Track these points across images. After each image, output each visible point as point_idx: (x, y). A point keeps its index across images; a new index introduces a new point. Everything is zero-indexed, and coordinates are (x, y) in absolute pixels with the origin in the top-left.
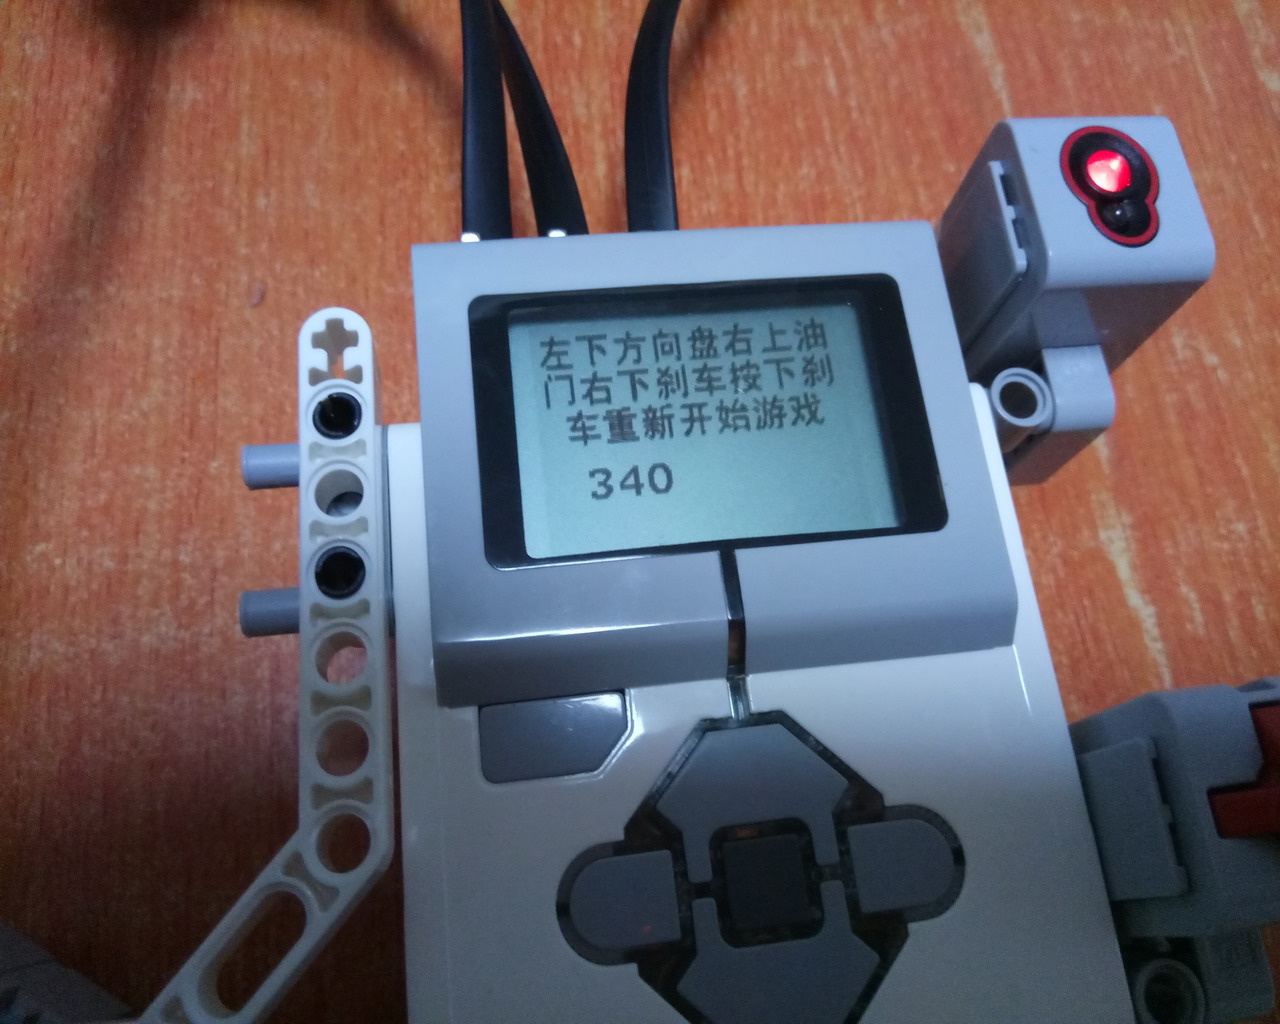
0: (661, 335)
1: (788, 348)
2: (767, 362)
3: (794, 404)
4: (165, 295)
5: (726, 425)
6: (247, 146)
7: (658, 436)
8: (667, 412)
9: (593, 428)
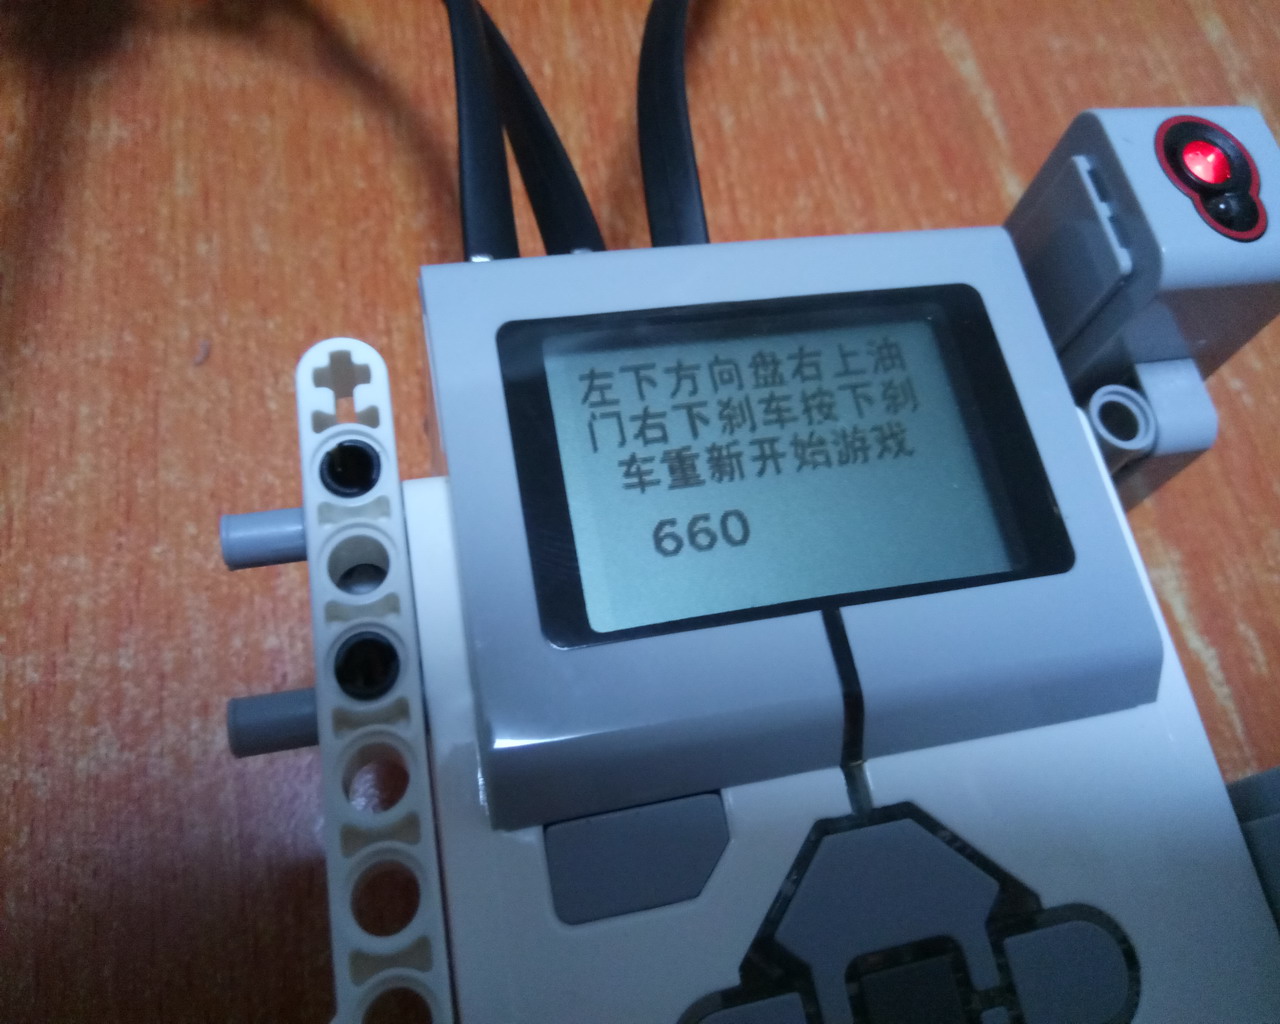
0: (717, 361)
1: (862, 372)
2: (842, 388)
3: (876, 434)
4: (92, 356)
5: (803, 463)
6: (183, 188)
7: (726, 478)
8: (734, 450)
9: (650, 472)
